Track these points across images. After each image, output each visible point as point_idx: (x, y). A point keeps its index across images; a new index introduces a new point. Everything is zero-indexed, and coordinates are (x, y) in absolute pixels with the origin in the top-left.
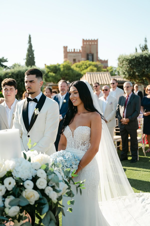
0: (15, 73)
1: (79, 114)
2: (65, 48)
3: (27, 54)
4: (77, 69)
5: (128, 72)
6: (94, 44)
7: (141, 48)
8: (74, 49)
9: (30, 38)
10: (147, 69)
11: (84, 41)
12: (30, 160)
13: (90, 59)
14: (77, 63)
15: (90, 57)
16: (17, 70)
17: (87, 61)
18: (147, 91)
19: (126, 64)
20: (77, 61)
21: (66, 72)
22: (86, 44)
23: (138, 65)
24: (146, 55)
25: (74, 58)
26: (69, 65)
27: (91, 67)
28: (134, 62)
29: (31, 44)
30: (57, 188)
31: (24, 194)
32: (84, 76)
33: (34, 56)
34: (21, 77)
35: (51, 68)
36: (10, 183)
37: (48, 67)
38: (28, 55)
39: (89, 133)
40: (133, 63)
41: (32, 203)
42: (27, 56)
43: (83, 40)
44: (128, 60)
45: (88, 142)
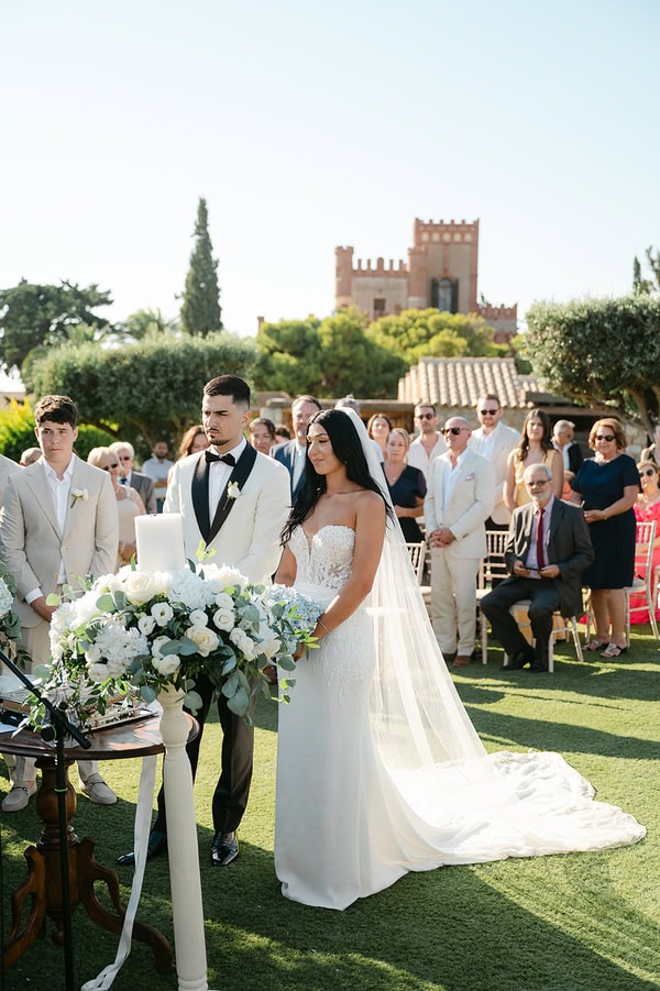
0: (145, 356)
1: (329, 497)
2: (345, 254)
3: (188, 275)
4: (388, 343)
5: (561, 367)
6: (463, 242)
7: (653, 262)
8: (380, 261)
9: (203, 212)
10: (631, 360)
11: (420, 227)
12: (202, 575)
13: (441, 303)
14: (391, 319)
15: (444, 295)
16: (152, 347)
17: (431, 310)
18: (594, 442)
19: (555, 338)
20: (388, 307)
21: (343, 351)
22: (431, 241)
23: (598, 344)
24: (627, 307)
25: (379, 296)
26: (355, 323)
27: (444, 336)
28: (582, 332)
29: (207, 234)
30: (254, 633)
31: (189, 633)
32: (412, 372)
33: (219, 285)
34: (166, 373)
35: (285, 332)
36: (162, 615)
37: (272, 332)
38: (194, 281)
39: (350, 542)
40: (580, 335)
41: (205, 655)
42: (186, 286)
43: (418, 223)
44: (561, 323)
45: (347, 566)
